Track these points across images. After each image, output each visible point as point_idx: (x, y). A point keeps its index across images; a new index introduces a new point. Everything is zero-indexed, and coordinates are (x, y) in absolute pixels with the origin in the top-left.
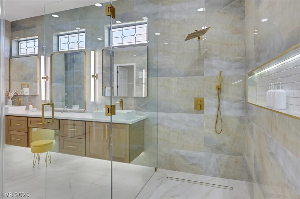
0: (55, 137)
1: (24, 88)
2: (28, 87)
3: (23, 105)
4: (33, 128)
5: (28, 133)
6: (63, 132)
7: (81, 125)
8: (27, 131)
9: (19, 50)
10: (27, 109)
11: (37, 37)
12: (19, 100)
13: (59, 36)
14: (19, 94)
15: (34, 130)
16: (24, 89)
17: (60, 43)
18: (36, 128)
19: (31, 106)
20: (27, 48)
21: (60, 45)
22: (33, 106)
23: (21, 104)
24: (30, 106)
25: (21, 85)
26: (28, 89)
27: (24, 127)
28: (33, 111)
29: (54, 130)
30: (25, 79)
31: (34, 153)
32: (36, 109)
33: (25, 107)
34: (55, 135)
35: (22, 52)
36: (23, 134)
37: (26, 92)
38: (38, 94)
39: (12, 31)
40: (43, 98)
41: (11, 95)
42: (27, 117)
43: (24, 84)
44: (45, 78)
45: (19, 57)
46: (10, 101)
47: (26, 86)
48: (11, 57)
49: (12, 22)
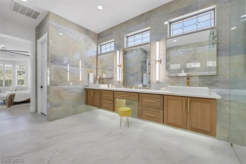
5: (114, 102)
6: (142, 103)
7: (159, 98)
8: (113, 101)
10: (108, 86)
11: (113, 40)
12: (103, 81)
13: (127, 37)
14: (102, 77)
15: (117, 100)
17: (128, 42)
18: (118, 99)
19: (110, 84)
20: (111, 47)
21: (128, 43)
22: (112, 85)
27: (111, 97)
28: (112, 88)
30: (103, 68)
31: (120, 116)
32: (114, 86)
33: (107, 85)
34: (126, 104)
35: (103, 51)
36: (111, 102)
37: (104, 76)
38: (114, 77)
39: (98, 39)
40: (118, 80)
41: (98, 78)
42: (113, 91)
43: (103, 72)
44: (119, 66)
45: (101, 54)
46: (98, 81)
47: (104, 73)
48: (97, 55)
49: (98, 34)
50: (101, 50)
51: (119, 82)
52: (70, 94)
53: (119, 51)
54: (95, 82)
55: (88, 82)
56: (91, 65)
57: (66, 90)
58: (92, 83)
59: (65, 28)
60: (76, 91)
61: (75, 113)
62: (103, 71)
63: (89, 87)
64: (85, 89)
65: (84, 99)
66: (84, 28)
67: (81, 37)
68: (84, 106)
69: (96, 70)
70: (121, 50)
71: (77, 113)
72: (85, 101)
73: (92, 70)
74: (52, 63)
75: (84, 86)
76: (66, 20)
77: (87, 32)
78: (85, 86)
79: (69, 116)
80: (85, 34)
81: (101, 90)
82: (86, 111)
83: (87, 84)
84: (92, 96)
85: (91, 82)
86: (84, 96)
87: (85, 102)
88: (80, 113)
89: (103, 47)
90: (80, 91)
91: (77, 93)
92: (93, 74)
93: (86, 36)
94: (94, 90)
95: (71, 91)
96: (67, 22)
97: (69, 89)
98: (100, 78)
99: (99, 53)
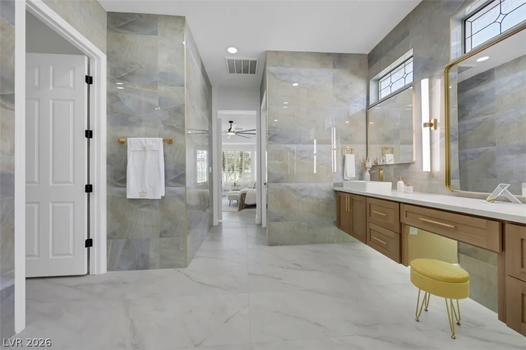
0: (458, 256)
1: (387, 153)
2: (392, 153)
3: (387, 180)
4: (411, 227)
5: (401, 235)
6: (522, 266)
8: (398, 231)
9: (380, 93)
10: (394, 187)
11: (410, 53)
12: (381, 172)
13: (465, 20)
14: (380, 163)
15: (413, 231)
16: (386, 155)
18: (416, 229)
19: (401, 183)
22: (405, 183)
23: (384, 179)
24: (399, 182)
25: (382, 149)
26: (392, 155)
27: (392, 219)
28: (405, 192)
29: (456, 242)
30: (387, 140)
31: (418, 287)
32: (411, 188)
33: (391, 183)
34: (459, 251)
35: (384, 93)
36: (392, 234)
37: (390, 159)
38: (414, 160)
39: (369, 67)
40: (426, 168)
41: (369, 164)
42: (400, 203)
43: (387, 149)
44: (431, 125)
45: (379, 102)
46: (367, 174)
47: (389, 150)
48: (368, 107)
49: (369, 54)
50: (378, 92)
51: (431, 175)
52: (304, 199)
53: (431, 78)
54: (361, 176)
55: (343, 175)
56: (351, 135)
57: (294, 191)
58: (354, 178)
59: (292, 70)
60: (316, 195)
61: (313, 240)
62: (386, 146)
63: (342, 186)
64: (336, 191)
65: (333, 214)
66: (331, 53)
67: (325, 76)
68: (334, 229)
69: (365, 146)
70: (437, 74)
71: (318, 243)
72: (335, 219)
73: (353, 148)
74: (271, 142)
75: (332, 184)
76: (293, 54)
77: (339, 60)
78: (335, 185)
79: (301, 244)
80: (334, 67)
81: (366, 196)
82: (339, 243)
83: (340, 180)
84: (348, 210)
85: (348, 176)
86: (334, 206)
87: (334, 222)
88: (324, 242)
89: (384, 84)
90: (324, 196)
91: (318, 199)
92: (356, 157)
93: (335, 71)
94: (353, 195)
95: (304, 193)
96: (296, 56)
97: (301, 190)
98: (376, 166)
99: (372, 100)
